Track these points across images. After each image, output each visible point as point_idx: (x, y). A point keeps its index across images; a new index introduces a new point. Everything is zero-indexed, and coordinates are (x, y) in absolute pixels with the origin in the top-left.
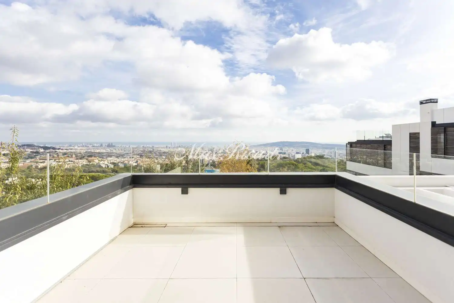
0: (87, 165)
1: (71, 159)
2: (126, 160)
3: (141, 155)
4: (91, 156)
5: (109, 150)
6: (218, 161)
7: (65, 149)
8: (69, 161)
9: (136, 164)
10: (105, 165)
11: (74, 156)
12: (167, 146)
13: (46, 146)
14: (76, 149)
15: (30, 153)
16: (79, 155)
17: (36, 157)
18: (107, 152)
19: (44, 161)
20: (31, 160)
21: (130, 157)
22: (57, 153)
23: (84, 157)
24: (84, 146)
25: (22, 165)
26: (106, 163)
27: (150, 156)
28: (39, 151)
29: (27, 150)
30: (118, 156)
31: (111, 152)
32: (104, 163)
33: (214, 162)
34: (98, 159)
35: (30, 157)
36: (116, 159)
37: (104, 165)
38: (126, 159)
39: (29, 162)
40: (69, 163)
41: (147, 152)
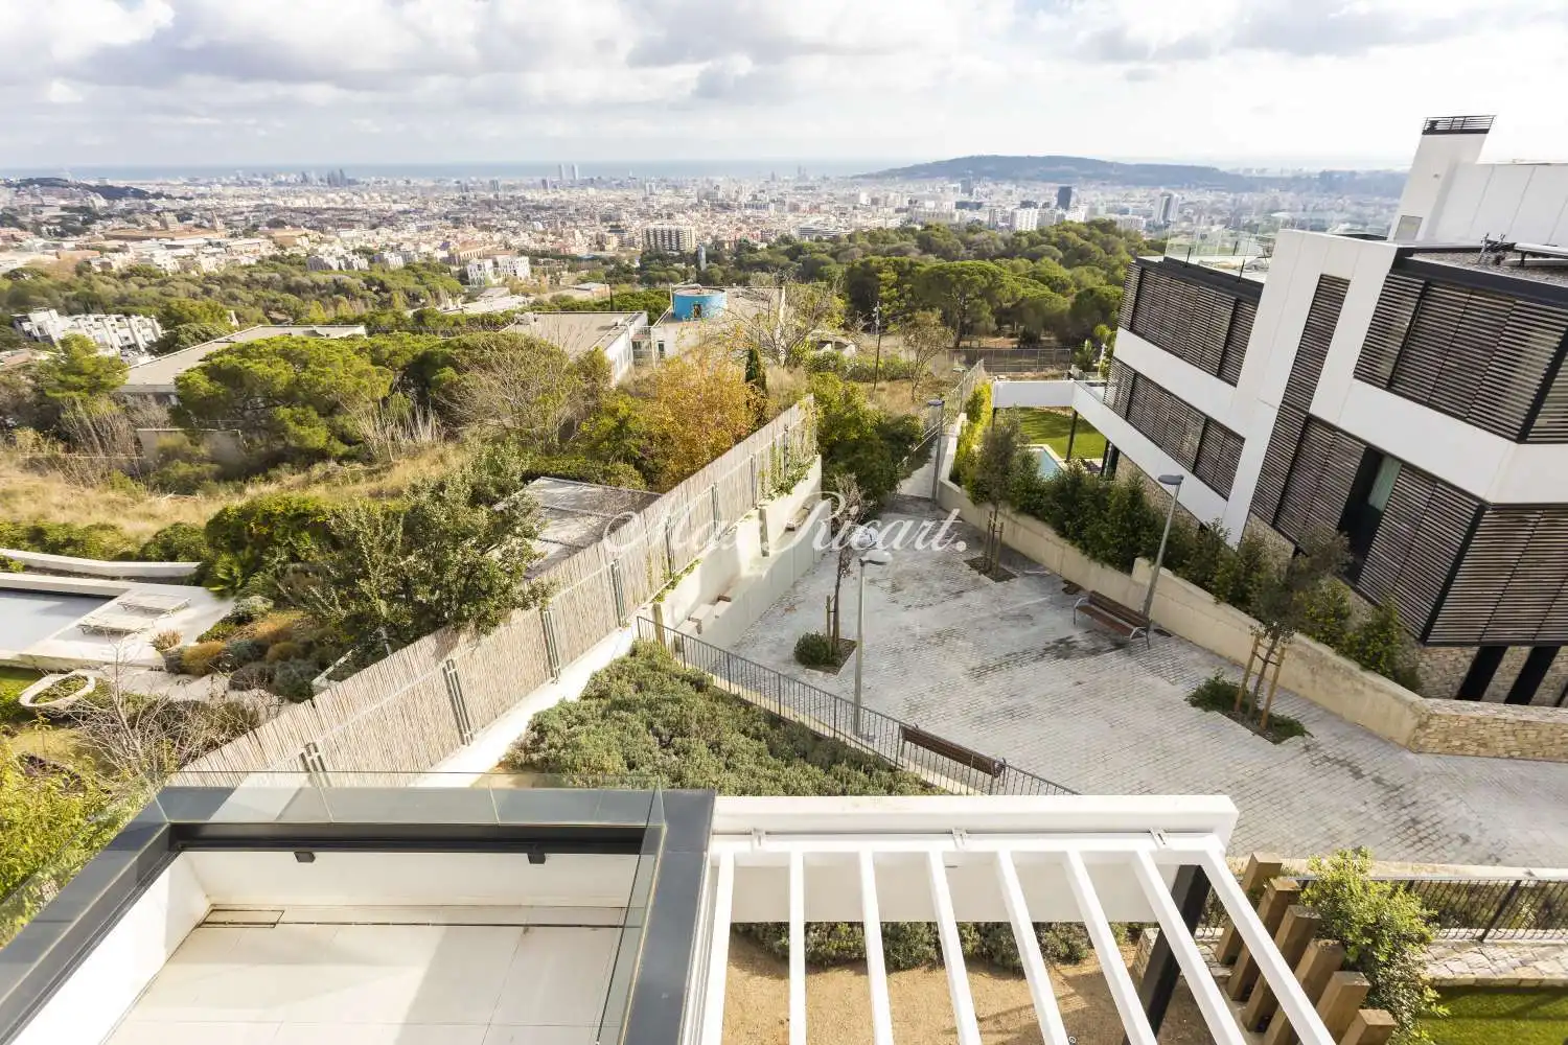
0: (274, 258)
1: (214, 237)
2: (405, 239)
3: (457, 219)
4: (277, 224)
5: (336, 198)
6: (733, 238)
7: (181, 198)
8: (210, 244)
9: (445, 254)
10: (338, 258)
11: (219, 224)
12: (544, 182)
13: (109, 182)
14: (218, 196)
15: (65, 213)
16: (236, 218)
17: (88, 229)
18: (332, 205)
19: (122, 243)
20: (75, 238)
21: (421, 229)
22: (158, 213)
23: (255, 227)
24: (243, 185)
25: (54, 258)
26: (341, 251)
27: (489, 220)
28: (91, 205)
29: (47, 200)
30: (375, 221)
31: (348, 206)
32: (330, 249)
33: (718, 244)
34: (306, 235)
35: (66, 229)
36: (370, 234)
37: (333, 258)
38: (407, 235)
39: (72, 249)
40: (211, 250)
41: (474, 205)
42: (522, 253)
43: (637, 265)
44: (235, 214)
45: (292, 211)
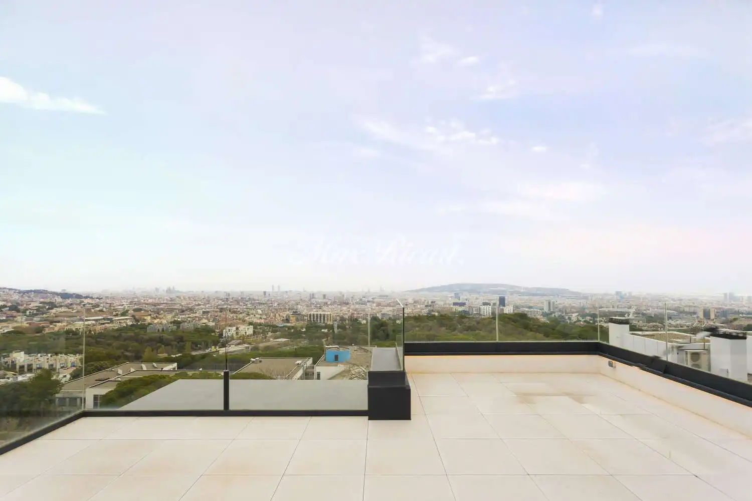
0: (132, 326)
1: (107, 316)
2: (196, 317)
3: (222, 308)
4: (138, 310)
5: (168, 299)
6: (350, 318)
7: (97, 298)
8: (104, 319)
9: (214, 324)
10: (163, 326)
13: (66, 291)
18: (165, 302)
20: (41, 316)
23: (128, 311)
25: (28, 325)
26: (165, 322)
27: (237, 309)
28: (54, 301)
29: (35, 299)
31: (173, 302)
32: (160, 321)
33: (342, 320)
34: (150, 315)
35: (39, 311)
36: (180, 315)
38: (198, 315)
39: (38, 321)
40: (103, 322)
41: (231, 302)
44: (120, 305)
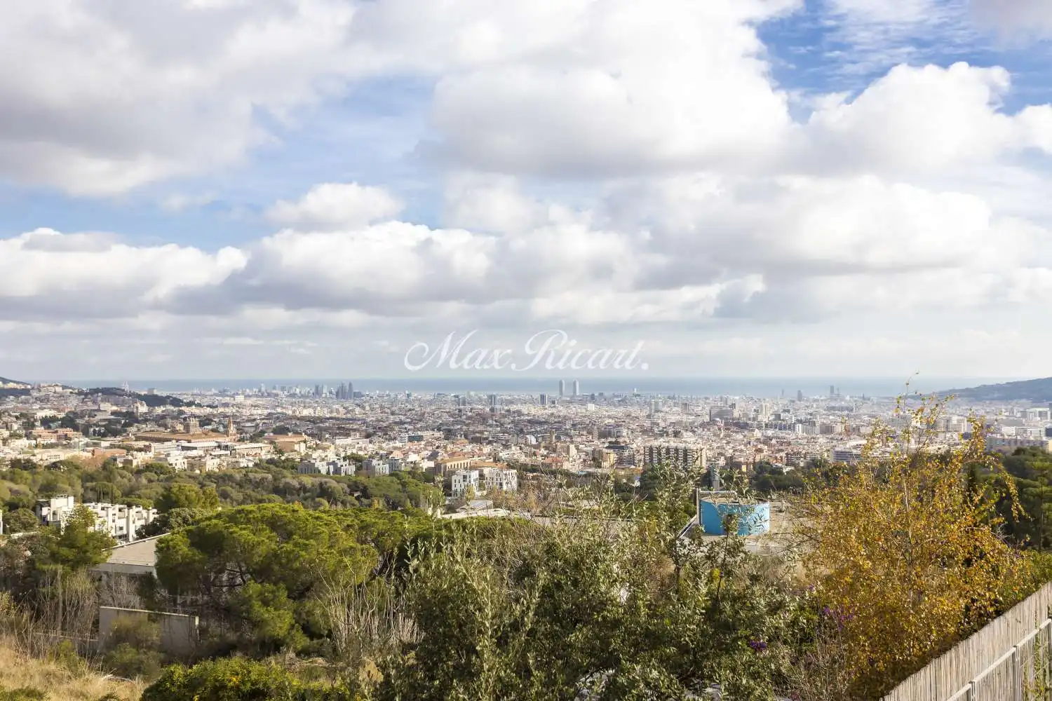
0: (271, 461)
1: (225, 441)
2: (395, 448)
3: (449, 431)
4: (282, 431)
5: (339, 409)
6: (751, 460)
7: (207, 406)
8: (219, 447)
9: (432, 464)
10: (329, 464)
11: (232, 429)
12: (543, 397)
13: (156, 392)
14: (239, 406)
15: (112, 417)
16: (249, 424)
17: (125, 431)
18: (334, 415)
19: (147, 443)
20: (112, 438)
21: (411, 439)
22: (185, 419)
23: (263, 432)
24: (262, 396)
25: (90, 455)
26: (331, 456)
27: (482, 432)
28: (135, 410)
29: (104, 406)
30: (371, 431)
31: (349, 416)
32: (323, 455)
33: (733, 464)
34: (305, 442)
35: (110, 430)
36: (363, 443)
37: (324, 463)
38: (398, 444)
39: (107, 448)
40: (218, 452)
41: (469, 418)
42: (510, 466)
43: (637, 484)
44: (248, 421)
45: (298, 419)
